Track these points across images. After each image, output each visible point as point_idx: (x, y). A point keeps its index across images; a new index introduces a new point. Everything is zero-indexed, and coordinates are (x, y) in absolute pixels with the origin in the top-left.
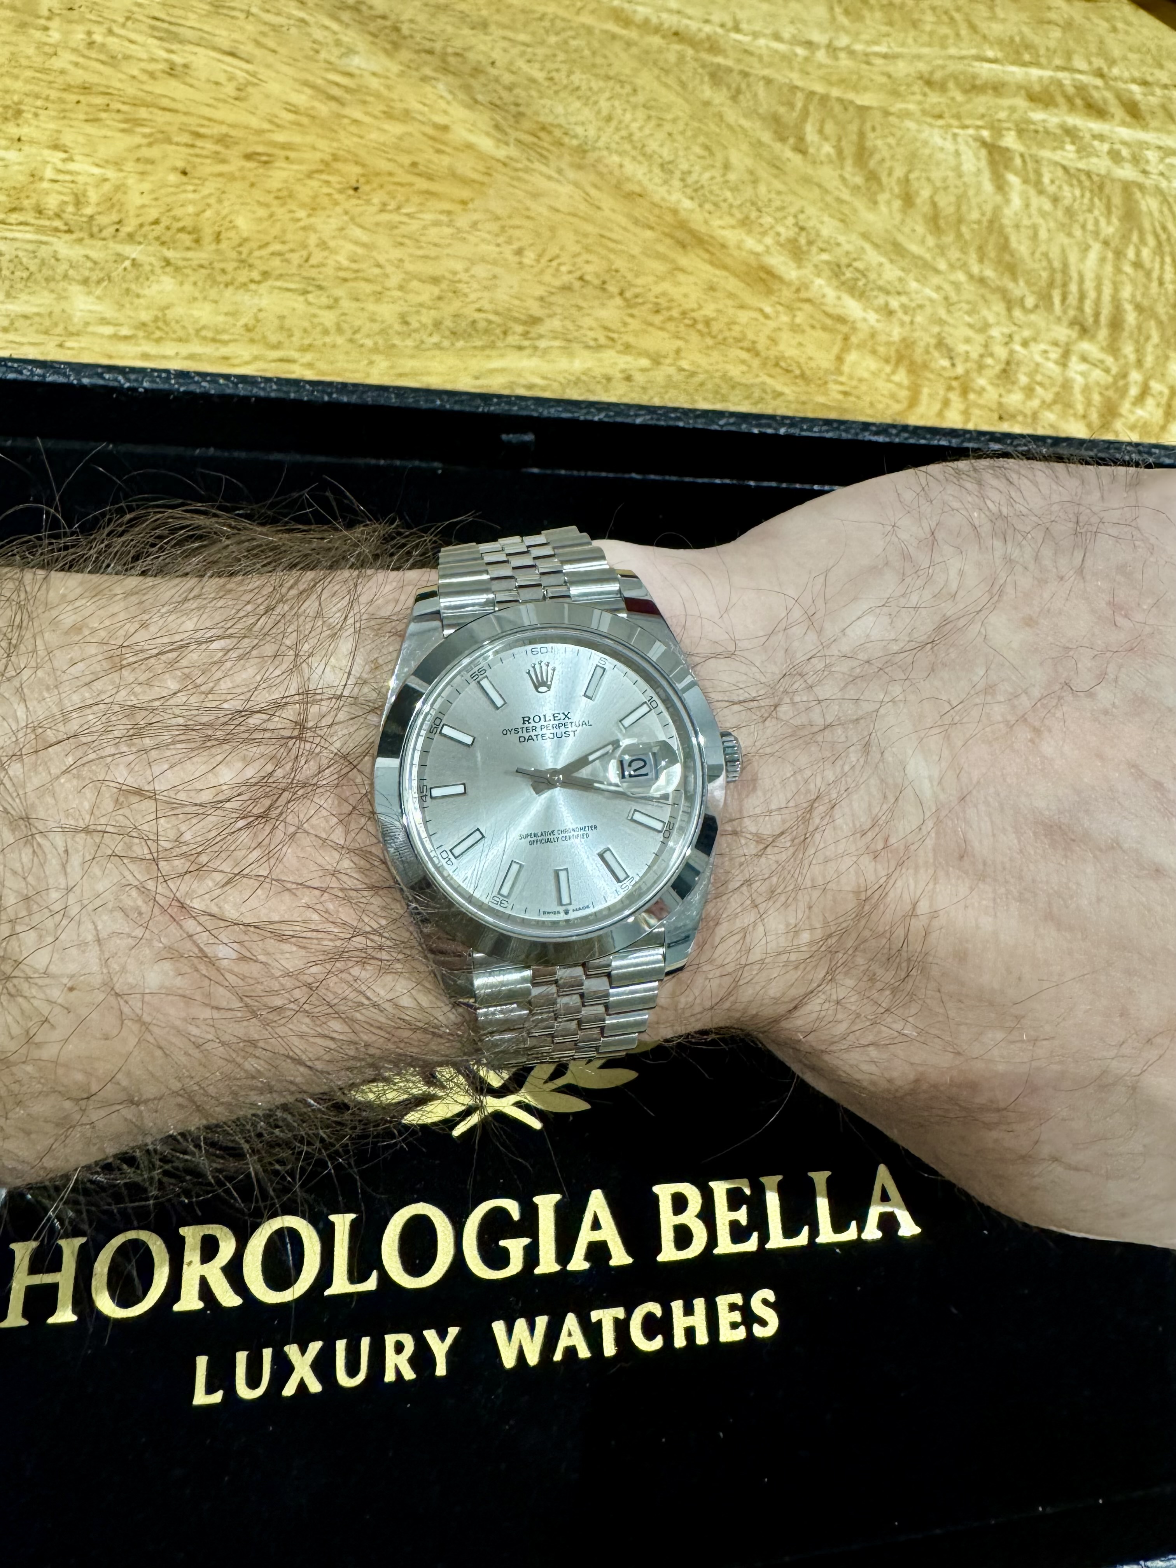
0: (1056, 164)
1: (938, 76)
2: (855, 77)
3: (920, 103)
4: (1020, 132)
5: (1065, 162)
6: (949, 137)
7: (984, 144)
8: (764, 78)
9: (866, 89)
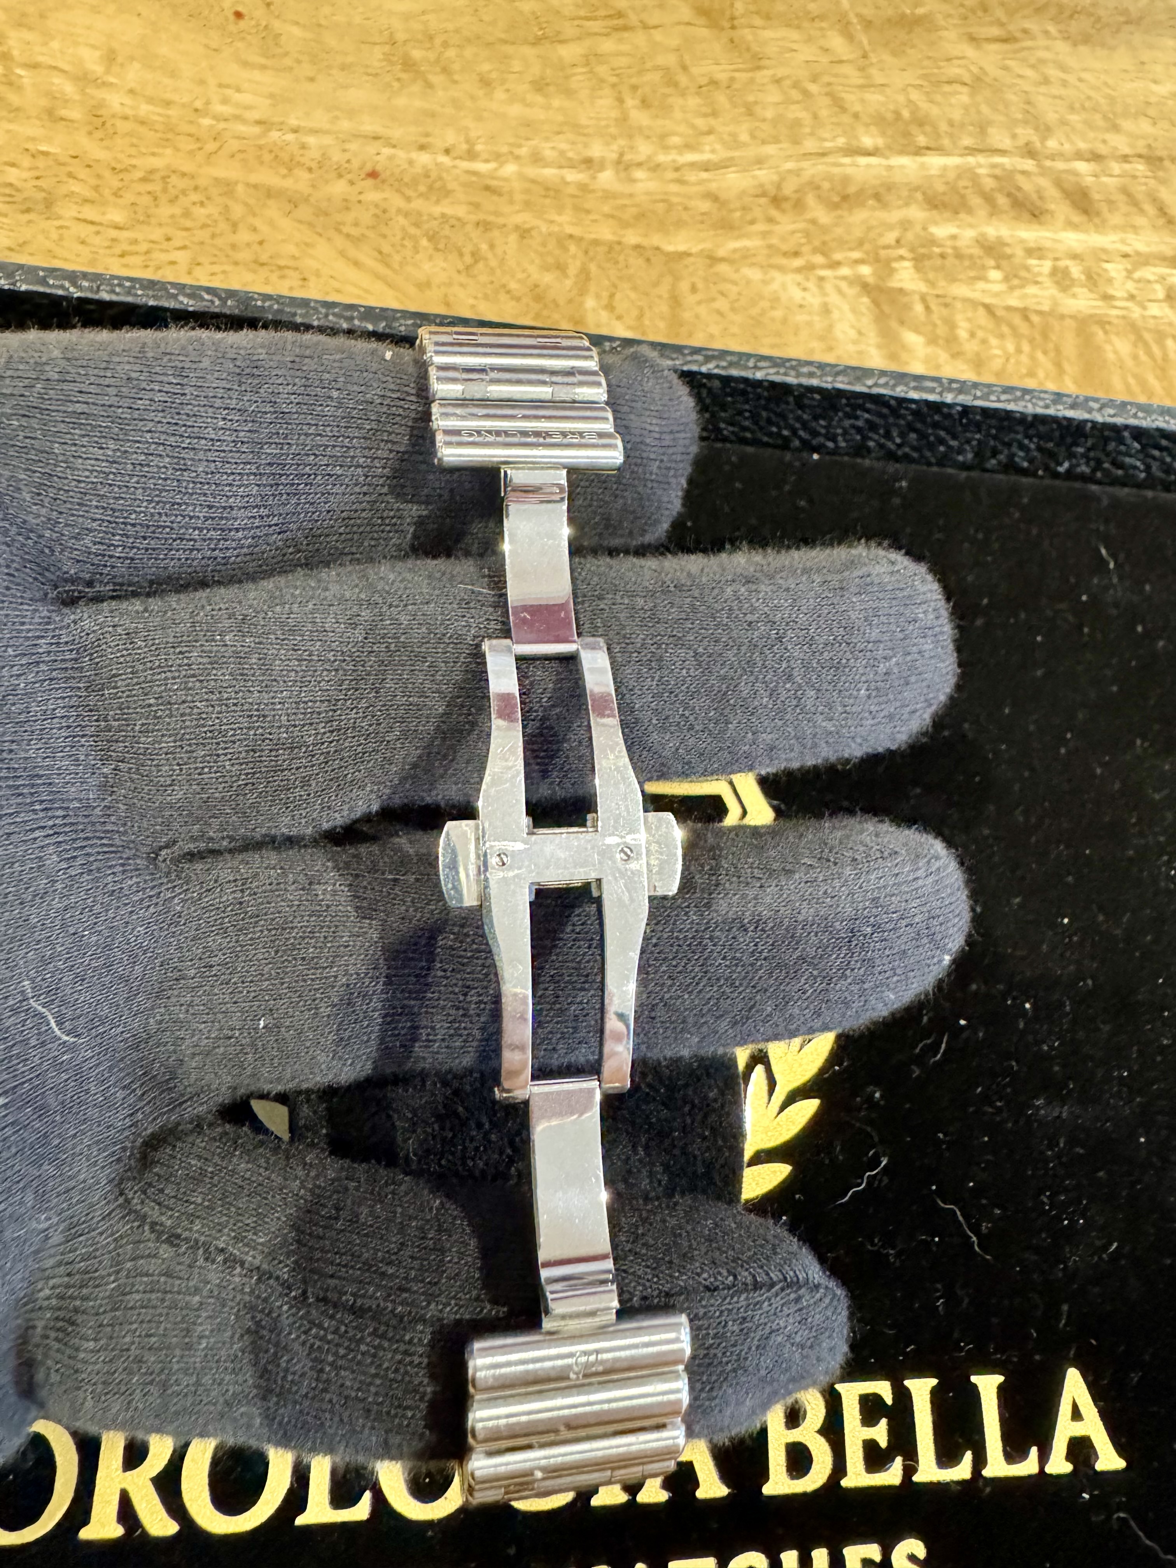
0: (974, 304)
1: (788, 189)
2: (661, 207)
3: (765, 235)
4: (919, 261)
5: (988, 300)
6: (811, 285)
7: (865, 287)
8: (517, 228)
9: (680, 224)
